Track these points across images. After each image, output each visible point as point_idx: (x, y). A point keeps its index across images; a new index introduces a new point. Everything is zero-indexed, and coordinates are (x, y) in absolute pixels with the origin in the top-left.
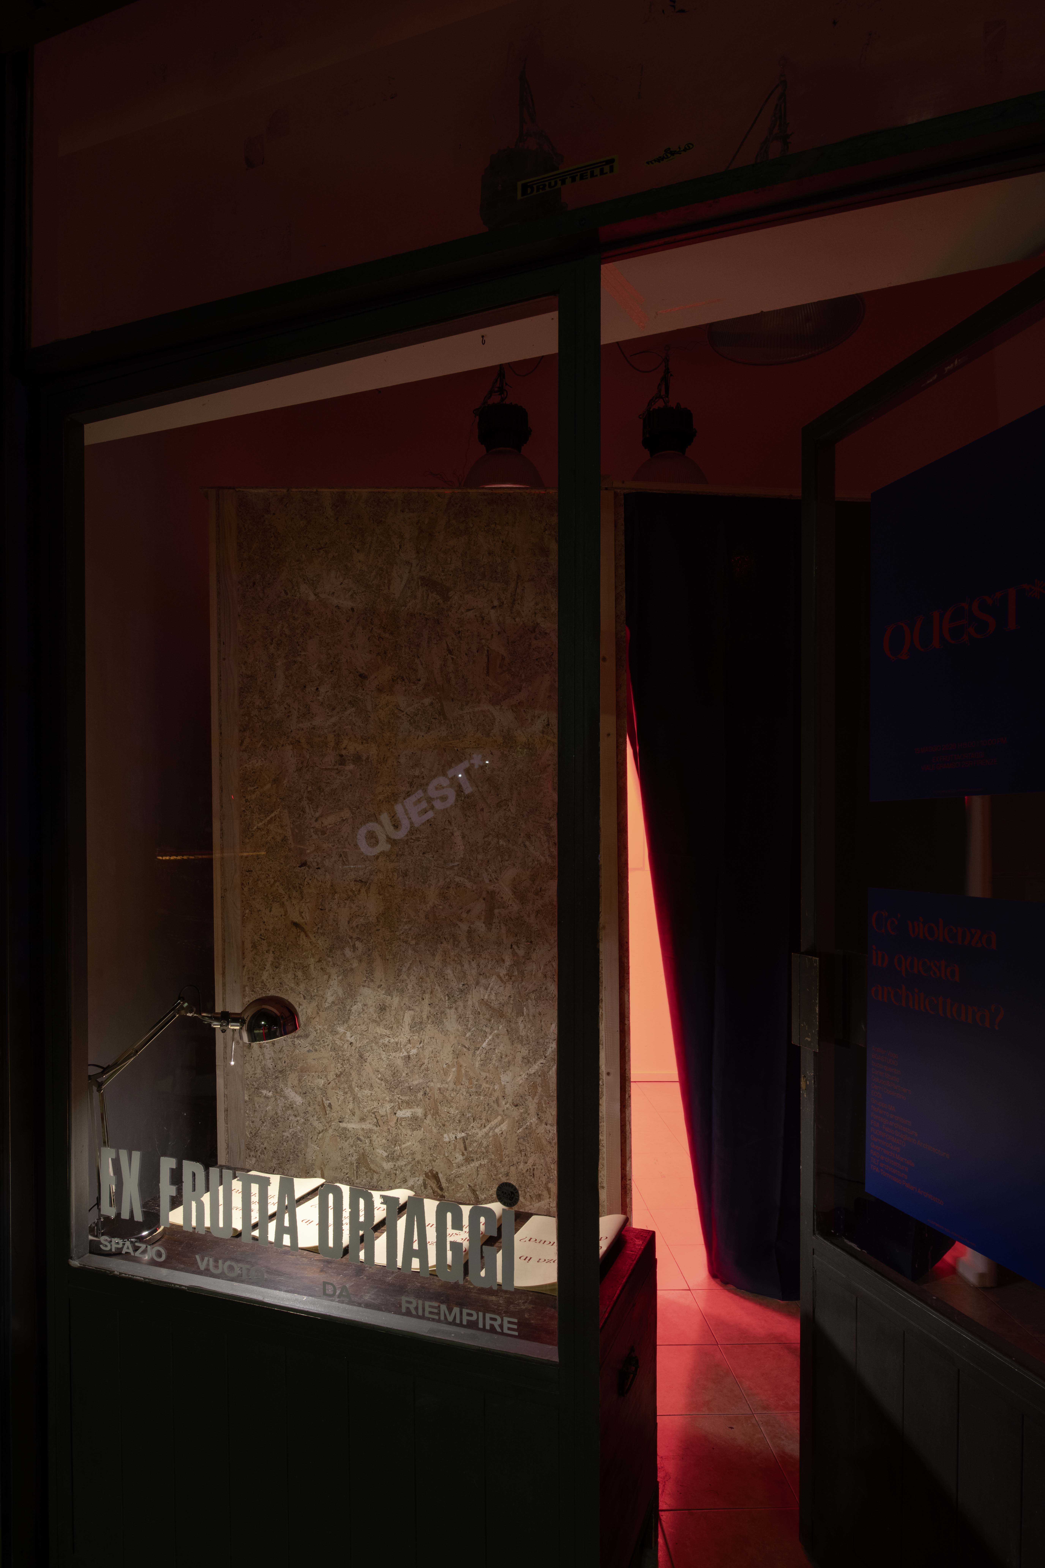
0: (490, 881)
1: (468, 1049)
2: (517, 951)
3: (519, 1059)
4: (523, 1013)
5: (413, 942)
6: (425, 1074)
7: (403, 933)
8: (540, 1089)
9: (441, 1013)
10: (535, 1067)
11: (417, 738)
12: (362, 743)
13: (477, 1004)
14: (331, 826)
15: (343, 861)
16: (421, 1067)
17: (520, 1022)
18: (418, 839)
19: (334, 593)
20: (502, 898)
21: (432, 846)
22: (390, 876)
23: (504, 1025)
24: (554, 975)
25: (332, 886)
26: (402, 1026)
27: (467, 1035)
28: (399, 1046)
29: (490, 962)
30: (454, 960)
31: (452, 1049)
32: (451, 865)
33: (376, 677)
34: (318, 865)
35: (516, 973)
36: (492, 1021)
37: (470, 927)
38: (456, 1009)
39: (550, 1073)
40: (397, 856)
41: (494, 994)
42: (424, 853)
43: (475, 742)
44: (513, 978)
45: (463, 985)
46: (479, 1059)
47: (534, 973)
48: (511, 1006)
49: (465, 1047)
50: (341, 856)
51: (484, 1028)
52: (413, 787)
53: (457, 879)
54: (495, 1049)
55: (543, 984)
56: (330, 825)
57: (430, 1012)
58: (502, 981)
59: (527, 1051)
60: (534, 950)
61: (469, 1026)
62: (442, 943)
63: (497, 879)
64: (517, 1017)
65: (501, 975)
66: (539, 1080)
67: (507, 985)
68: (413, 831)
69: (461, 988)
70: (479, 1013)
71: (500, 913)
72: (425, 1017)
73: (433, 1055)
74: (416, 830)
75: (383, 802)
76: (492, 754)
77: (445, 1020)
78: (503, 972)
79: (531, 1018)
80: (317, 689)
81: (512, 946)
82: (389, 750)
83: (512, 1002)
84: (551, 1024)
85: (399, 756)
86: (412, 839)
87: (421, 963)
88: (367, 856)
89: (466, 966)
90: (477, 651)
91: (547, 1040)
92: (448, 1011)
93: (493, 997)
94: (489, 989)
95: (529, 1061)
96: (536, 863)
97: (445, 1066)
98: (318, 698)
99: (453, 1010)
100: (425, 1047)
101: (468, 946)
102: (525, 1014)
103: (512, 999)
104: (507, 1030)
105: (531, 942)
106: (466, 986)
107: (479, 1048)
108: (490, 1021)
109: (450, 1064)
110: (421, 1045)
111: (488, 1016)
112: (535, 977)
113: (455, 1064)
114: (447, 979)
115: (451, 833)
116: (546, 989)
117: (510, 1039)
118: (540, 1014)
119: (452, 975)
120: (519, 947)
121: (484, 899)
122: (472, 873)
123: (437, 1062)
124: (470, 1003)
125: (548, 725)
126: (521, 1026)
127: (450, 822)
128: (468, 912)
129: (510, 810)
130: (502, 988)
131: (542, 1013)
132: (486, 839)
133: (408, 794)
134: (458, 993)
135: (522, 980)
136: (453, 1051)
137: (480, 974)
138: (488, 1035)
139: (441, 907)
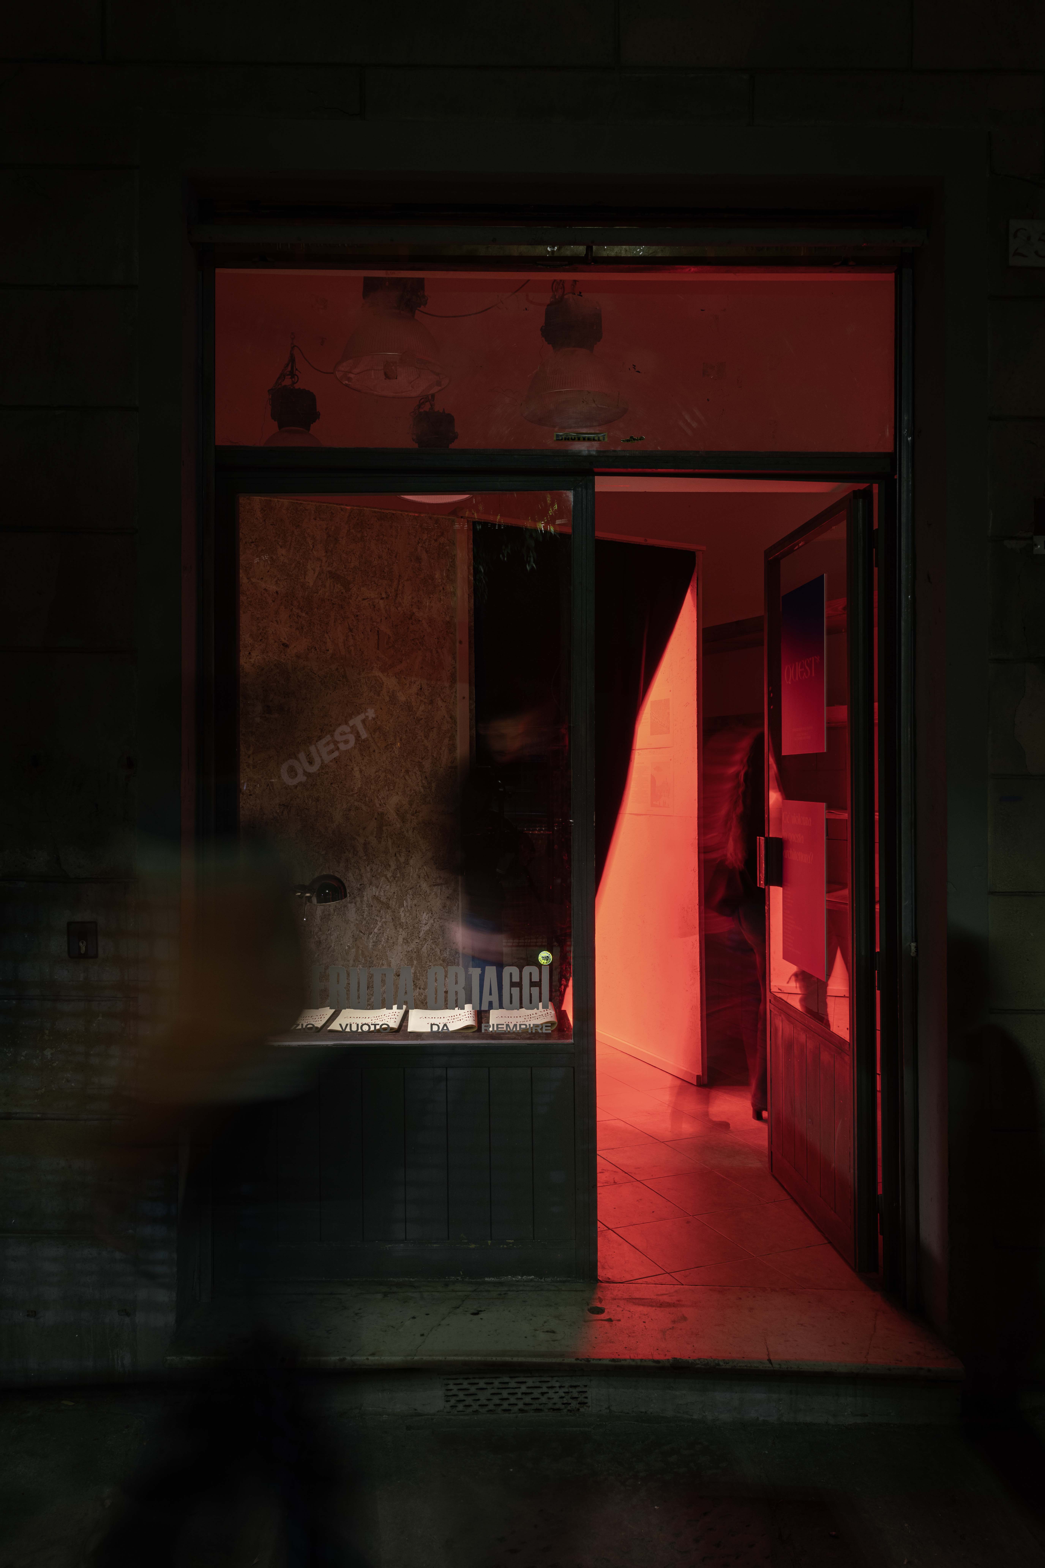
0: (380, 805)
1: (364, 934)
2: (400, 858)
3: (400, 940)
4: (404, 905)
5: (323, 853)
6: (332, 955)
7: (315, 846)
8: (415, 962)
9: (344, 907)
10: (413, 946)
11: (327, 695)
12: (285, 697)
13: (370, 899)
14: (260, 762)
15: (270, 789)
16: (329, 949)
17: (401, 912)
18: (327, 773)
19: (262, 578)
20: (389, 818)
21: (337, 779)
22: (306, 801)
23: (390, 914)
24: (425, 876)
25: (261, 809)
26: (315, 918)
27: (364, 923)
28: (312, 933)
29: (380, 867)
30: (354, 866)
31: (352, 934)
32: (351, 793)
33: (295, 646)
34: (250, 792)
35: (399, 875)
36: (382, 912)
37: (365, 840)
38: (355, 903)
39: (423, 950)
40: (311, 785)
41: (383, 891)
42: (331, 784)
43: (369, 699)
44: (396, 879)
45: (361, 885)
46: (371, 941)
47: (411, 875)
48: (395, 900)
49: (362, 932)
50: (268, 785)
51: (376, 918)
52: (324, 733)
53: (356, 803)
54: (383, 933)
55: (418, 882)
56: (259, 760)
57: (336, 907)
58: (388, 881)
59: (407, 934)
60: (412, 857)
61: (365, 916)
62: (345, 853)
63: (385, 804)
64: (399, 908)
65: (388, 876)
66: (414, 955)
67: (392, 884)
68: (323, 766)
69: (359, 887)
70: (372, 906)
71: (387, 829)
72: (332, 910)
73: (338, 940)
74: (326, 766)
75: (300, 743)
76: (381, 709)
77: (347, 912)
78: (389, 875)
79: (409, 908)
80: (250, 653)
81: (395, 854)
82: (305, 703)
83: (395, 897)
84: (424, 913)
85: (313, 708)
86: (322, 772)
87: (329, 869)
88: (288, 786)
89: (363, 870)
90: (371, 631)
91: (421, 925)
92: (349, 905)
93: (382, 894)
94: (379, 887)
95: (407, 941)
96: (413, 792)
97: (347, 948)
98: (250, 660)
99: (353, 904)
100: (332, 933)
101: (364, 854)
102: (405, 905)
103: (396, 894)
104: (392, 919)
105: (409, 851)
106: (363, 885)
107: (372, 933)
108: (380, 911)
109: (351, 946)
110: (329, 932)
111: (378, 908)
112: (412, 878)
113: (354, 945)
114: (349, 881)
115: (352, 768)
116: (420, 886)
117: (394, 925)
118: (415, 905)
119: (352, 877)
120: (400, 855)
121: (376, 819)
122: (367, 799)
123: (341, 945)
124: (365, 898)
125: (421, 689)
126: (403, 915)
127: (351, 760)
128: (364, 829)
129: (394, 752)
130: (388, 887)
131: (417, 905)
132: (377, 774)
133: (320, 738)
134: (356, 891)
135: (403, 880)
136: (353, 936)
137: (373, 876)
138: (378, 923)
139: (344, 825)
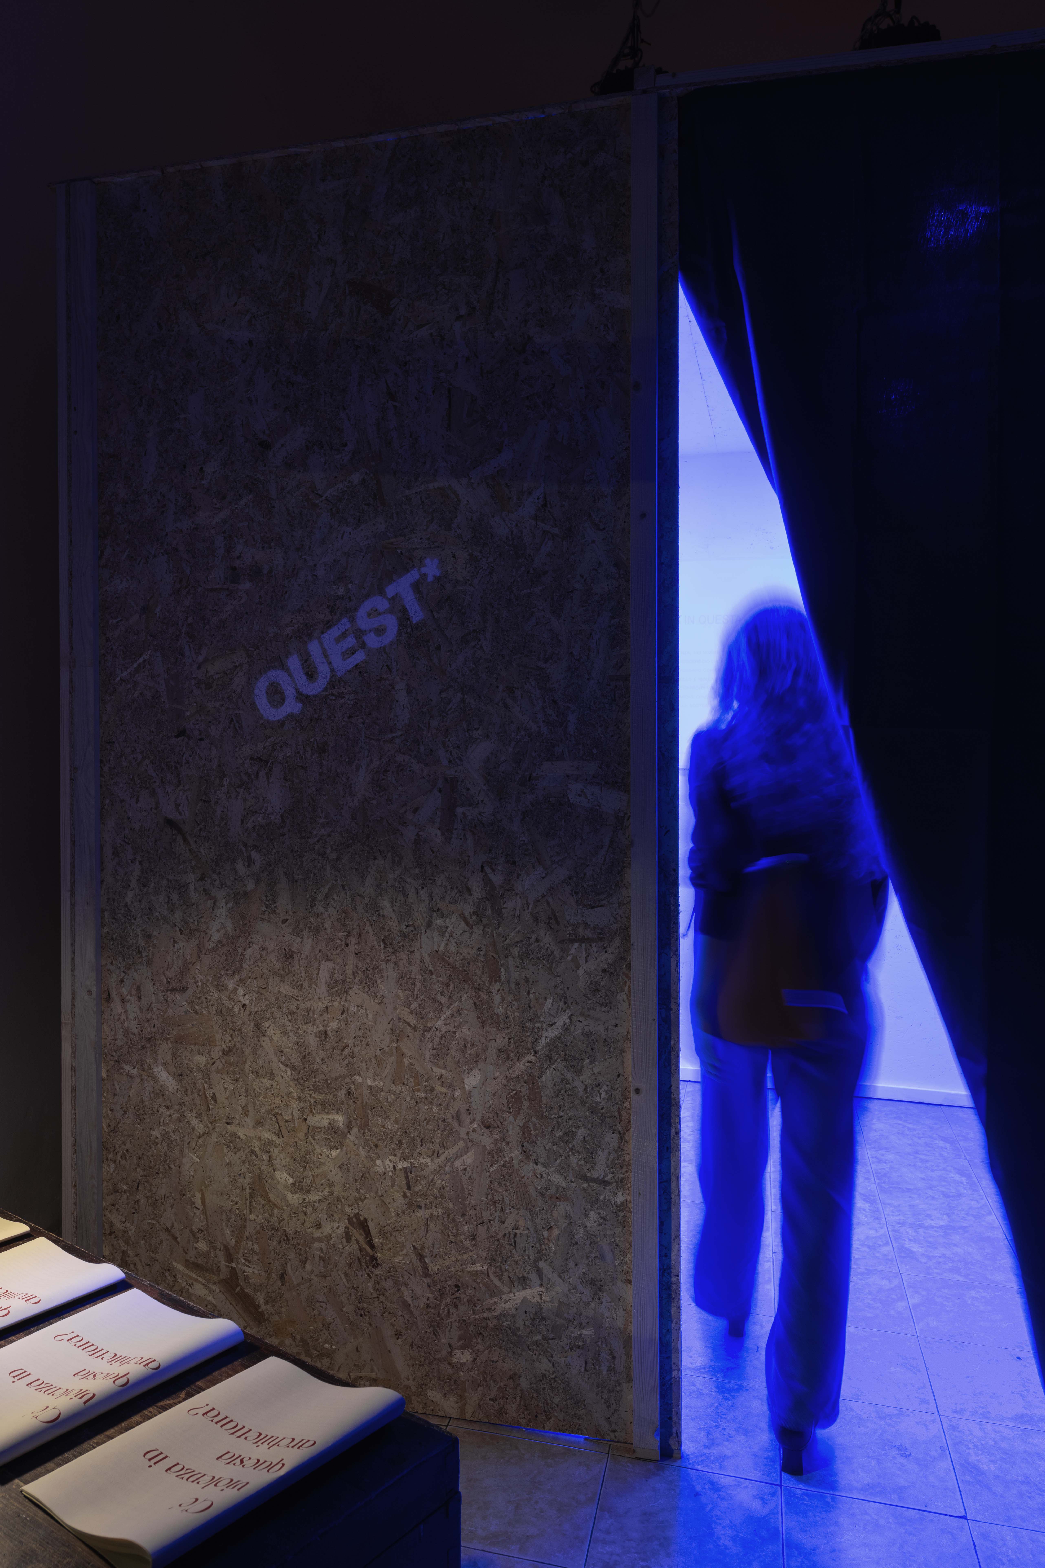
0: (450, 762)
1: (414, 1028)
2: (491, 876)
3: (492, 1053)
4: (500, 977)
5: (334, 856)
6: (350, 1062)
7: (318, 841)
8: (526, 1104)
9: (373, 969)
10: (520, 1067)
11: (342, 538)
12: (263, 547)
13: (427, 959)
14: (218, 676)
15: (236, 730)
16: (343, 1050)
17: (495, 991)
18: (341, 695)
19: (224, 320)
20: (468, 789)
21: (362, 706)
22: (301, 752)
23: (469, 994)
24: (550, 918)
25: (219, 766)
26: (316, 984)
27: (413, 1007)
28: (311, 1015)
29: (449, 892)
30: (393, 886)
31: (390, 1026)
32: (390, 736)
33: (282, 445)
34: (200, 735)
35: (489, 912)
36: (451, 987)
37: (417, 835)
38: (396, 963)
39: (544, 1079)
40: (311, 720)
41: (454, 944)
42: (350, 717)
43: (428, 539)
44: (485, 921)
45: (407, 926)
46: (430, 1045)
47: (518, 913)
48: (481, 965)
49: (410, 1025)
50: (232, 720)
51: (439, 997)
52: (335, 615)
53: (399, 758)
54: (455, 1032)
55: (533, 932)
56: (217, 673)
57: (357, 966)
58: (467, 923)
59: (506, 1041)
60: (519, 875)
61: (416, 992)
62: (375, 859)
63: (461, 760)
64: (491, 983)
65: (466, 914)
66: (525, 1090)
67: (475, 930)
68: (335, 682)
69: (405, 931)
70: (431, 972)
71: (464, 814)
72: (349, 972)
73: (361, 1034)
74: (339, 682)
75: (291, 638)
76: (454, 557)
77: (379, 981)
78: (468, 909)
79: (513, 986)
80: (202, 468)
81: (482, 867)
82: (301, 557)
83: (482, 958)
84: (546, 999)
85: (315, 565)
86: (332, 694)
87: (344, 889)
88: (268, 721)
89: (412, 897)
90: (433, 392)
91: (538, 1025)
92: (384, 966)
93: (453, 948)
94: (447, 935)
95: (508, 1057)
96: (523, 733)
97: (379, 1052)
98: (203, 482)
99: (392, 965)
100: (349, 1020)
101: (415, 864)
102: (503, 978)
103: (483, 953)
104: (475, 1004)
105: (514, 863)
106: (412, 928)
107: (430, 1028)
108: (448, 986)
109: (386, 1049)
110: (344, 1016)
111: (443, 979)
112: (519, 920)
113: (394, 1050)
114: (383, 916)
115: (390, 685)
116: (537, 940)
117: (478, 1018)
118: (527, 981)
119: (390, 910)
120: (493, 870)
121: (440, 791)
122: (422, 748)
123: (367, 1045)
124: (417, 955)
125: (545, 505)
126: (497, 998)
127: (389, 669)
128: (415, 811)
129: (481, 647)
130: (467, 935)
131: (531, 980)
132: (444, 695)
133: (328, 625)
134: (399, 939)
135: (499, 925)
136: (392, 1029)
137: (434, 911)
138: (444, 1009)
139: (374, 802)
